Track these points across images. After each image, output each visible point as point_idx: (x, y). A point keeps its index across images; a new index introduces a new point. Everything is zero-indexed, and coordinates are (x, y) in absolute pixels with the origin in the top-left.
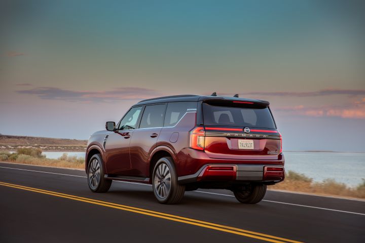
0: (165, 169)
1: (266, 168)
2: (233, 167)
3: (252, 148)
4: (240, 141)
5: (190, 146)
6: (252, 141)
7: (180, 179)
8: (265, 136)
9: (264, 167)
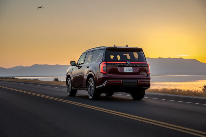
0: (92, 83)
1: (139, 81)
2: (120, 81)
3: (132, 71)
4: (125, 68)
5: (100, 71)
6: (131, 68)
7: (97, 87)
8: (138, 65)
9: (137, 81)
